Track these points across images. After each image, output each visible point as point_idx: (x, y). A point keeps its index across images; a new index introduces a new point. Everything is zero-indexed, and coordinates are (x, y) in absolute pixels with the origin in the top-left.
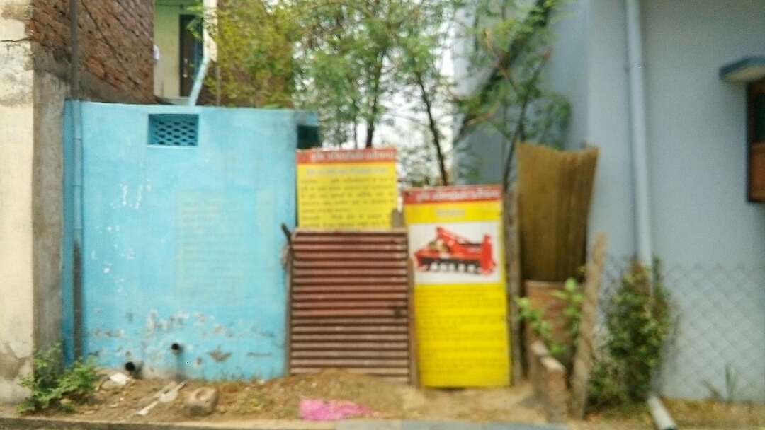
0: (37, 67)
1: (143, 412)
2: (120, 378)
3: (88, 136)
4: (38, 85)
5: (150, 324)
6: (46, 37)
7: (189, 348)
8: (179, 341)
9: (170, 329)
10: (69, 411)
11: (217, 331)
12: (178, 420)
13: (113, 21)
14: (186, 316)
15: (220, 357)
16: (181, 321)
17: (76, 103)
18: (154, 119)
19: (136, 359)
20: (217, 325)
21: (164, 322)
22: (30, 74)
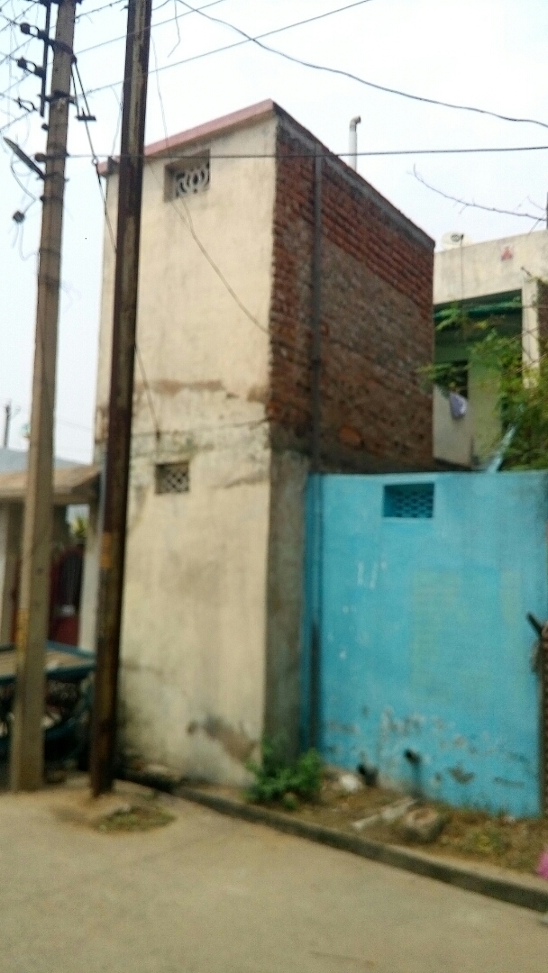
0: (275, 445)
1: (359, 825)
2: (350, 782)
3: (328, 511)
4: (276, 462)
5: (385, 723)
6: (287, 415)
7: (427, 760)
8: (415, 749)
9: (406, 733)
10: (290, 808)
11: (457, 743)
12: (391, 841)
13: (372, 386)
14: (422, 719)
15: (462, 777)
16: (417, 725)
17: (316, 478)
18: (390, 491)
19: (370, 763)
20: (457, 736)
21: (400, 723)
22: (267, 454)
